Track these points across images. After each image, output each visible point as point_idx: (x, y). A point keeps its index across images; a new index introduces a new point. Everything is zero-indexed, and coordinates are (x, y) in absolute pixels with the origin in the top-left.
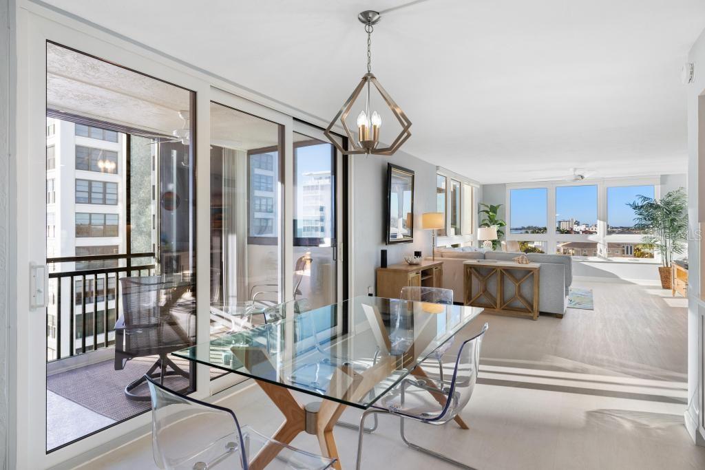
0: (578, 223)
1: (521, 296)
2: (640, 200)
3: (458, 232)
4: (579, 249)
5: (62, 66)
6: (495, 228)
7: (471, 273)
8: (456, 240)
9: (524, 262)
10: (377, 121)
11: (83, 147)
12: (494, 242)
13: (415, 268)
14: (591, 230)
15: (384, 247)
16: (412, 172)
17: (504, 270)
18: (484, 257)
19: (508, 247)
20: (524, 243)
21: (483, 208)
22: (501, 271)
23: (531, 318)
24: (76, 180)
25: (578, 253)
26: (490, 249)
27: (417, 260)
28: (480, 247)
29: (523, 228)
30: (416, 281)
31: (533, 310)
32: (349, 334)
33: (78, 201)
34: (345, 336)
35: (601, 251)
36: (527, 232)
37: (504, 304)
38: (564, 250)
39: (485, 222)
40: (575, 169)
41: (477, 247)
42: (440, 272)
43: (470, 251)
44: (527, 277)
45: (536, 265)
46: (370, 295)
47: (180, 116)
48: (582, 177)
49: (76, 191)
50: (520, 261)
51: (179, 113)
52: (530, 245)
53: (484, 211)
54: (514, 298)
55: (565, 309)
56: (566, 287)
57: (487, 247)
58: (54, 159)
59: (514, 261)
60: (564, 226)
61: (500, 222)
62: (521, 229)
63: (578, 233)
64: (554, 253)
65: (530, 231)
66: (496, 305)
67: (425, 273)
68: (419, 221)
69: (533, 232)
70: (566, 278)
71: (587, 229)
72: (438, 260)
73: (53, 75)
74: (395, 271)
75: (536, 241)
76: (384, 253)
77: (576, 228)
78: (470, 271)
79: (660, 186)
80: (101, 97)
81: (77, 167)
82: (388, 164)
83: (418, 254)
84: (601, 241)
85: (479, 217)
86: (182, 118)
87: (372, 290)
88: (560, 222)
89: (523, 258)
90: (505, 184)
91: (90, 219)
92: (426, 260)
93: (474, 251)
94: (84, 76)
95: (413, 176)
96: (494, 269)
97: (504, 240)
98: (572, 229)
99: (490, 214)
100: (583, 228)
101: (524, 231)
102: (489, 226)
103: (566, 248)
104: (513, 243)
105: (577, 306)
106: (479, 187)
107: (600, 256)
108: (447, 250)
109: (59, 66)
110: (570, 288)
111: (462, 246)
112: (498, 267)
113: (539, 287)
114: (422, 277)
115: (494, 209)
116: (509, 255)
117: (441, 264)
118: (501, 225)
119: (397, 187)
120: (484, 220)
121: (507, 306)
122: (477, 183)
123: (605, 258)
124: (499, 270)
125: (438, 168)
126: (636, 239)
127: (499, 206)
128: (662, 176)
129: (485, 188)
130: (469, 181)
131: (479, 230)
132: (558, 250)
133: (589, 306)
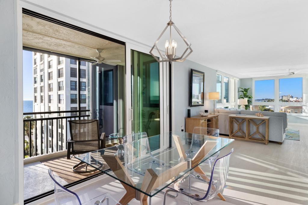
0: (292, 97)
1: (259, 133)
3: (227, 101)
4: (293, 110)
5: (46, 31)
6: (246, 99)
7: (233, 121)
8: (227, 105)
9: (261, 116)
10: (174, 45)
11: (73, 68)
12: (246, 106)
13: (204, 118)
14: (299, 100)
15: (189, 108)
16: (203, 73)
17: (250, 119)
18: (240, 113)
19: (254, 108)
20: (263, 106)
21: (240, 90)
22: (248, 120)
23: (265, 144)
24: (71, 81)
25: (292, 112)
26: (244, 109)
27: (205, 114)
28: (239, 108)
29: (263, 100)
30: (204, 124)
31: (265, 139)
32: (172, 148)
33: (72, 89)
34: (170, 148)
35: (305, 111)
36: (265, 101)
37: (250, 136)
38: (285, 110)
39: (242, 96)
40: (290, 70)
41: (238, 108)
42: (217, 120)
43: (233, 110)
44: (262, 123)
45: (267, 117)
46: (182, 130)
47: (97, 51)
48: (293, 73)
49: (71, 86)
50: (259, 115)
51: (96, 50)
52: (267, 108)
53: (241, 91)
54: (255, 133)
55: (283, 139)
56: (284, 129)
57: (242, 108)
58: (63, 73)
59: (255, 115)
60: (285, 98)
61: (249, 96)
62: (262, 100)
63: (292, 101)
64: (278, 111)
65: (266, 101)
66: (246, 137)
67: (209, 120)
68: (207, 96)
69: (268, 101)
70: (284, 124)
71: (297, 100)
72: (216, 114)
73: (44, 36)
74: (194, 119)
75: (270, 106)
76: (189, 111)
77: (291, 99)
78: (232, 120)
80: (64, 44)
81: (71, 76)
82: (191, 69)
83: (206, 111)
85: (239, 94)
86: (97, 52)
87: (183, 128)
88: (282, 97)
89: (260, 114)
90: (252, 78)
92: (211, 114)
93: (235, 110)
94: (55, 35)
95: (204, 75)
96: (245, 119)
97: (252, 105)
98: (289, 100)
99: (245, 93)
100: (295, 99)
101: (263, 101)
102: (243, 98)
103: (285, 109)
104: (256, 106)
105: (290, 138)
106: (238, 79)
108: (222, 110)
109: (44, 32)
110: (286, 129)
111: (230, 108)
112: (247, 118)
113: (268, 128)
114: (208, 122)
115: (246, 90)
116: (253, 112)
117: (217, 116)
118: (250, 98)
119: (196, 81)
120: (241, 96)
121: (251, 137)
122: (237, 78)
125: (217, 71)
127: (249, 89)
129: (242, 80)
130: (233, 77)
131: (238, 100)
132: (282, 110)
133: (297, 138)
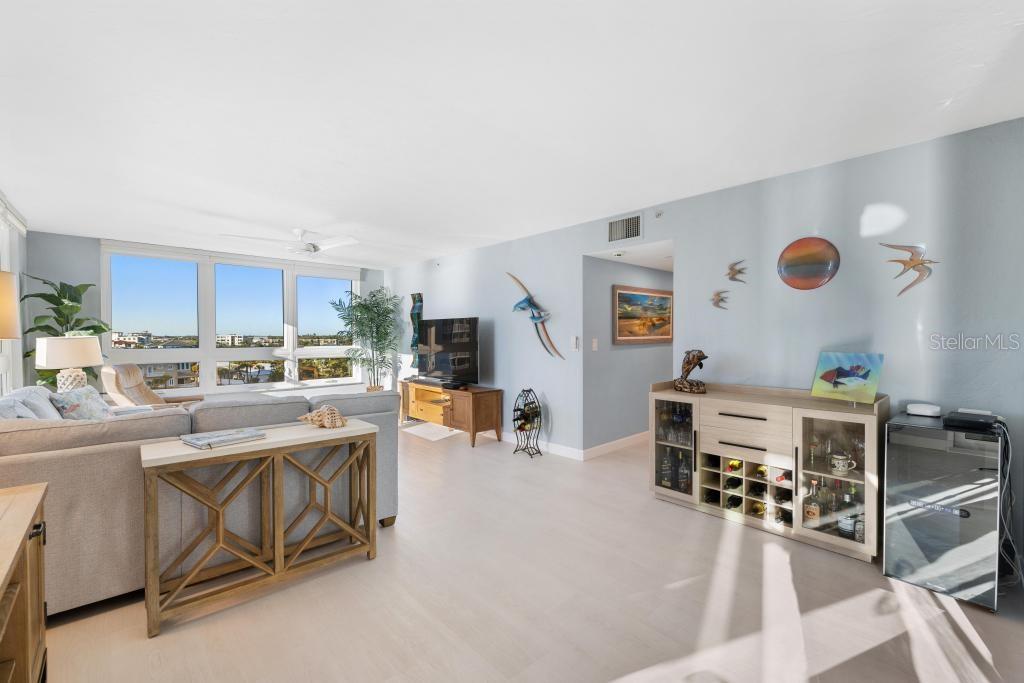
19: (121, 379)
23: (367, 557)
31: (367, 535)
35: (290, 372)
61: (95, 322)
79: (359, 282)
84: (290, 357)
90: (99, 240)
96: (262, 460)
104: (128, 369)
106: (24, 232)
107: (290, 381)
115: (74, 293)
118: (96, 330)
123: (295, 383)
124: (279, 458)
127: (83, 286)
128: (362, 269)
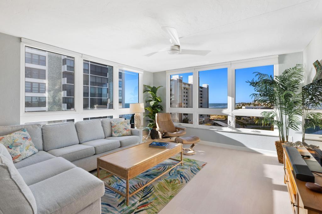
2: (258, 77)
11: (27, 67)
33: (26, 91)
35: (230, 122)
79: (278, 65)
81: (25, 76)
84: (231, 114)
91: (32, 99)
106: (143, 73)
107: (230, 127)
115: (154, 90)
126: (257, 113)
128: (280, 55)
